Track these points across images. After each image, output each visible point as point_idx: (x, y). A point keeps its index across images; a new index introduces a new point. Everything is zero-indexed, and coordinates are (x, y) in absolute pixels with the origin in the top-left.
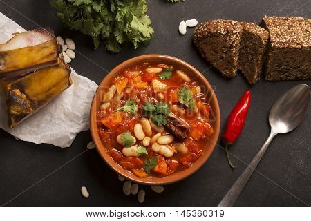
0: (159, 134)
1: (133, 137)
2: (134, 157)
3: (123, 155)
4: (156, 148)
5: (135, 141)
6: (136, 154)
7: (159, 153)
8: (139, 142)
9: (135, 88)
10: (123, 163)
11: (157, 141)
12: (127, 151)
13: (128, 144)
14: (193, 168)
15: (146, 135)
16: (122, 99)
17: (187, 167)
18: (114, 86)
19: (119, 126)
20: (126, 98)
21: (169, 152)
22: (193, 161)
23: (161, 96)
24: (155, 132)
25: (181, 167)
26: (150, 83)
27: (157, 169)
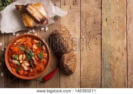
0: (26, 62)
1: (18, 58)
2: (15, 64)
3: (12, 61)
4: (23, 65)
5: (18, 59)
6: (15, 63)
7: (23, 67)
8: (19, 61)
9: (27, 43)
10: (10, 64)
11: (24, 63)
12: (13, 61)
13: (15, 59)
14: (31, 78)
15: (22, 60)
16: (21, 44)
17: (29, 76)
18: (21, 39)
19: (15, 52)
20: (23, 45)
21: (26, 69)
22: (32, 76)
23: (34, 50)
24: (25, 60)
25: (27, 75)
26: (33, 44)
27: (19, 72)
